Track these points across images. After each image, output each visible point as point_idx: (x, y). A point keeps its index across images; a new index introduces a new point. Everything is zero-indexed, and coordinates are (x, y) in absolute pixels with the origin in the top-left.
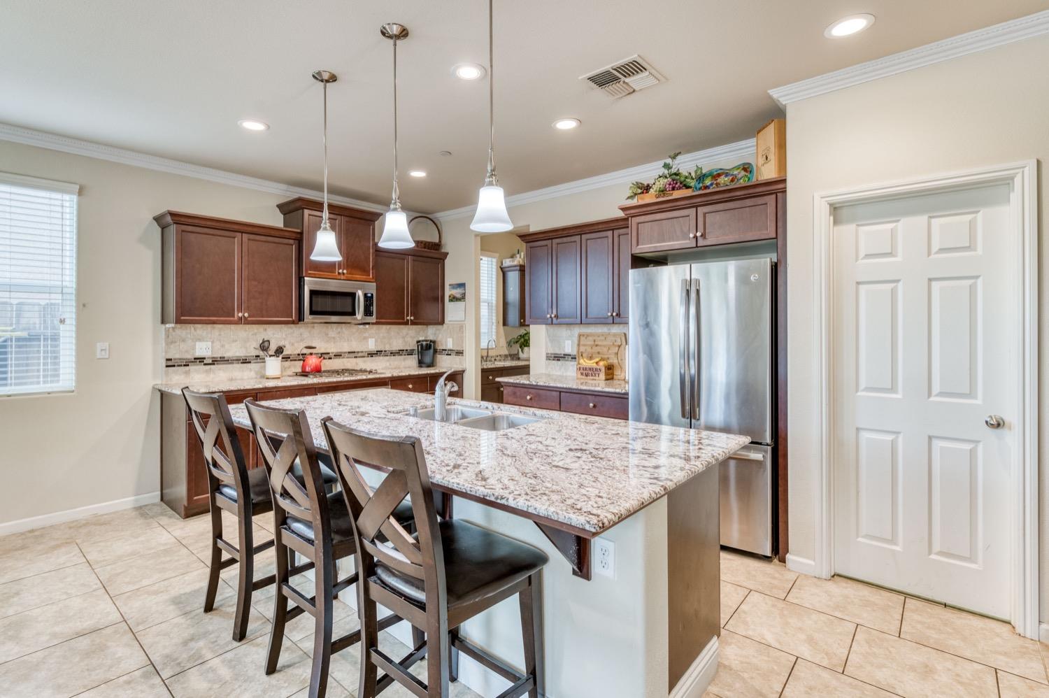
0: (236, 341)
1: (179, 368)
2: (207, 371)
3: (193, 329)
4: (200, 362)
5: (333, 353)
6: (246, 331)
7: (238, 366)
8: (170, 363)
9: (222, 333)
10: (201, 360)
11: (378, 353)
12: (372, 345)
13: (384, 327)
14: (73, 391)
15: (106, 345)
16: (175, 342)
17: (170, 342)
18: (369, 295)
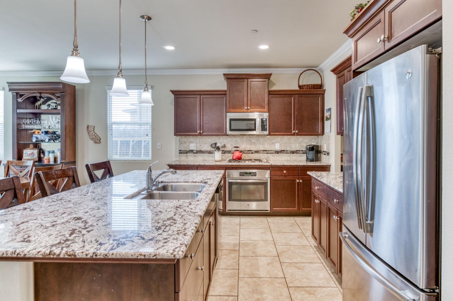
0: (206, 143)
1: (183, 154)
2: (194, 156)
3: (189, 138)
4: (191, 152)
5: (254, 150)
6: (210, 139)
7: (207, 155)
8: (181, 152)
9: (200, 140)
10: (192, 151)
11: (282, 152)
12: (277, 147)
13: (286, 137)
14: (151, 160)
15: (160, 144)
16: (182, 143)
17: (181, 143)
18: (265, 119)
